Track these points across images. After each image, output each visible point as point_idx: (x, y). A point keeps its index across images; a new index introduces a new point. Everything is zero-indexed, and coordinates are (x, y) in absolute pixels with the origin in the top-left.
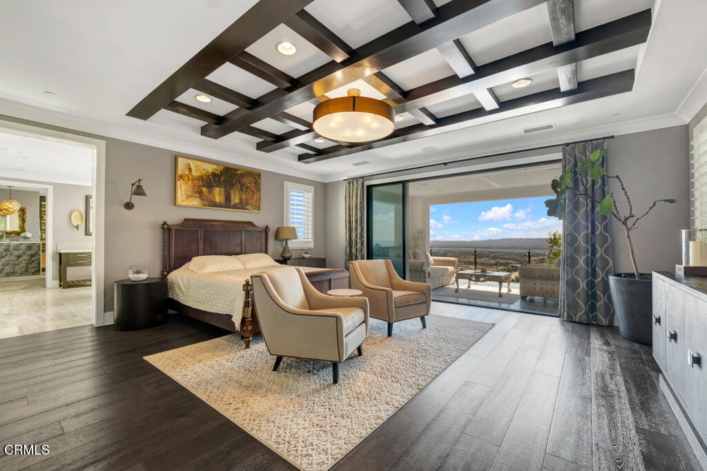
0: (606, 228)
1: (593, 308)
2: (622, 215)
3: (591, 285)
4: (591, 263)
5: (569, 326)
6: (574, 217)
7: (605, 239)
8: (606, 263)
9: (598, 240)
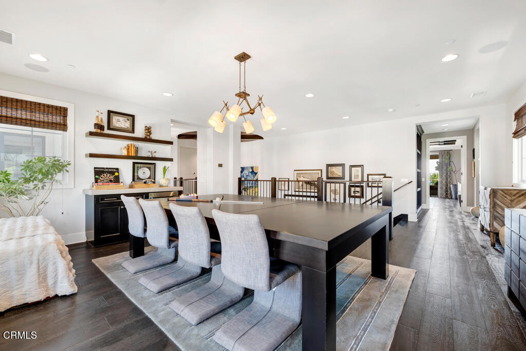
0: (450, 173)
1: (447, 194)
2: (454, 171)
3: (447, 188)
4: (446, 182)
5: (441, 199)
6: (442, 170)
7: (450, 176)
8: (450, 182)
9: (448, 176)
